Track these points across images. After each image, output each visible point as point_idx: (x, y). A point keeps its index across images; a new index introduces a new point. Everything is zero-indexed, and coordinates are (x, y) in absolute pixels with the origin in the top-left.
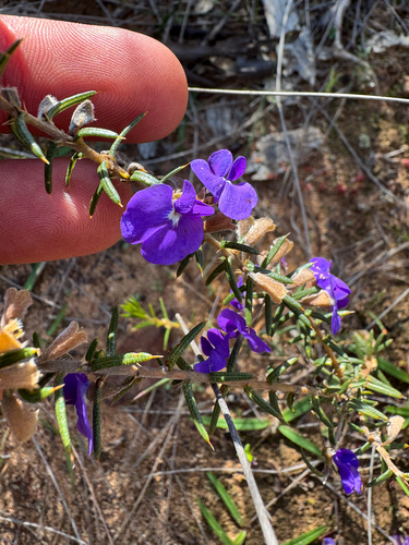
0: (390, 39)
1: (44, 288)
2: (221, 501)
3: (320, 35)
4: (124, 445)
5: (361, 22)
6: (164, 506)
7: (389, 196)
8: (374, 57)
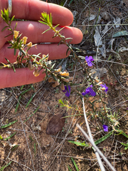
0: (125, 49)
1: (34, 101)
2: (74, 167)
3: (107, 46)
4: (49, 146)
5: (118, 44)
6: (59, 166)
7: (124, 87)
8: (120, 53)
